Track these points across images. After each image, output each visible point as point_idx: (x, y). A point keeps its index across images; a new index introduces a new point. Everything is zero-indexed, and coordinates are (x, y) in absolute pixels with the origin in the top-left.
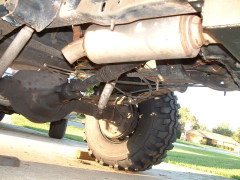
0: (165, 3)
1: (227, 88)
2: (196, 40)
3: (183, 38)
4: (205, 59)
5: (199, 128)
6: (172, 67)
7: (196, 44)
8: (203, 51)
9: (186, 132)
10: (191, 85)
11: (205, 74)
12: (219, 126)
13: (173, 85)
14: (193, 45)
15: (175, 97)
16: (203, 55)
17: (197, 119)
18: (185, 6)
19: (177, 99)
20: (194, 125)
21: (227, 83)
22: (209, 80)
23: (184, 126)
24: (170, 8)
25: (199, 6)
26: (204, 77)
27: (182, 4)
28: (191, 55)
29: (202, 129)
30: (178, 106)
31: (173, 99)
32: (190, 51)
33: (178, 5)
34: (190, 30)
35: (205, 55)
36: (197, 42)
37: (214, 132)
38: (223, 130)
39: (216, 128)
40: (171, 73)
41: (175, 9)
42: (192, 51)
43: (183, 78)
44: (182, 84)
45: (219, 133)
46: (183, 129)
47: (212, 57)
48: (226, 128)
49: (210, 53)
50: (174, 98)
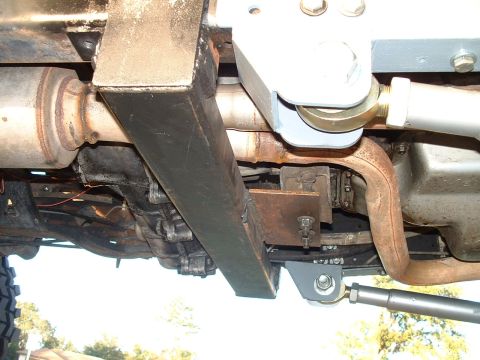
0: (14, 29)
1: (124, 251)
2: (71, 128)
3: (43, 120)
4: (84, 181)
5: (57, 345)
6: (10, 202)
7: (70, 138)
8: (81, 161)
9: (29, 354)
10: (48, 244)
11: (79, 221)
12: (98, 341)
13: (8, 241)
14: (63, 139)
15: (11, 269)
16: (80, 171)
17: (53, 326)
18: (57, 44)
19: (14, 276)
20: (46, 339)
21: (123, 241)
22: (86, 233)
23: (26, 341)
24: (24, 44)
25: (88, 46)
26: (77, 227)
27: (53, 38)
28: (56, 161)
29: (64, 347)
30: (16, 290)
31: (7, 275)
32: (55, 153)
33: (43, 38)
34: (59, 105)
35: (85, 173)
36: (72, 134)
37: (88, 354)
38: (105, 349)
39: (92, 345)
40: (5, 214)
41: (35, 47)
42: (59, 153)
43: (32, 226)
44: (28, 240)
45: (97, 356)
46: (23, 349)
47: (99, 178)
48: (112, 346)
49: (96, 168)
50: (8, 273)
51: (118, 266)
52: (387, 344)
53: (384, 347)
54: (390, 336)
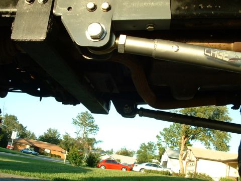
51: (40, 100)
52: (189, 135)
53: (187, 136)
54: (190, 131)
